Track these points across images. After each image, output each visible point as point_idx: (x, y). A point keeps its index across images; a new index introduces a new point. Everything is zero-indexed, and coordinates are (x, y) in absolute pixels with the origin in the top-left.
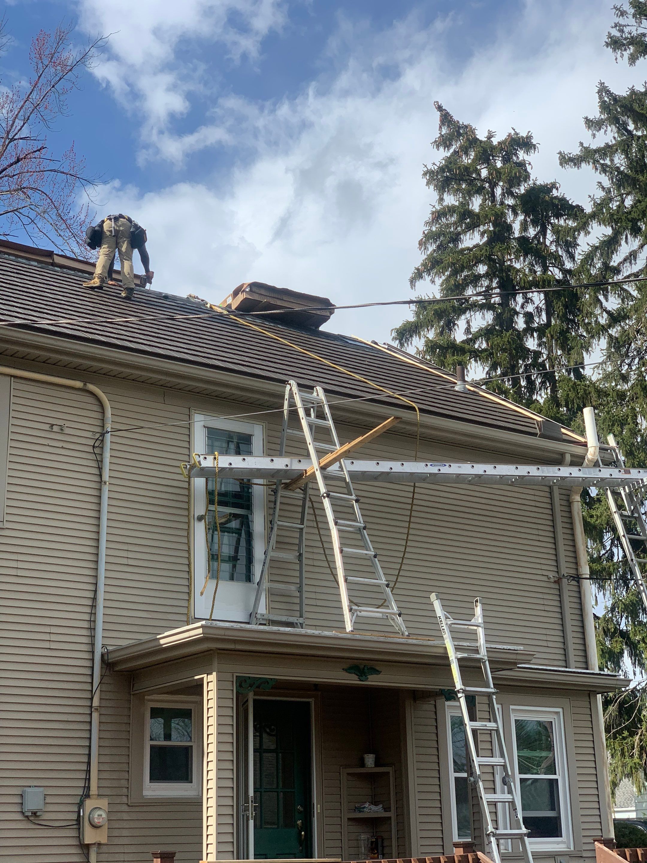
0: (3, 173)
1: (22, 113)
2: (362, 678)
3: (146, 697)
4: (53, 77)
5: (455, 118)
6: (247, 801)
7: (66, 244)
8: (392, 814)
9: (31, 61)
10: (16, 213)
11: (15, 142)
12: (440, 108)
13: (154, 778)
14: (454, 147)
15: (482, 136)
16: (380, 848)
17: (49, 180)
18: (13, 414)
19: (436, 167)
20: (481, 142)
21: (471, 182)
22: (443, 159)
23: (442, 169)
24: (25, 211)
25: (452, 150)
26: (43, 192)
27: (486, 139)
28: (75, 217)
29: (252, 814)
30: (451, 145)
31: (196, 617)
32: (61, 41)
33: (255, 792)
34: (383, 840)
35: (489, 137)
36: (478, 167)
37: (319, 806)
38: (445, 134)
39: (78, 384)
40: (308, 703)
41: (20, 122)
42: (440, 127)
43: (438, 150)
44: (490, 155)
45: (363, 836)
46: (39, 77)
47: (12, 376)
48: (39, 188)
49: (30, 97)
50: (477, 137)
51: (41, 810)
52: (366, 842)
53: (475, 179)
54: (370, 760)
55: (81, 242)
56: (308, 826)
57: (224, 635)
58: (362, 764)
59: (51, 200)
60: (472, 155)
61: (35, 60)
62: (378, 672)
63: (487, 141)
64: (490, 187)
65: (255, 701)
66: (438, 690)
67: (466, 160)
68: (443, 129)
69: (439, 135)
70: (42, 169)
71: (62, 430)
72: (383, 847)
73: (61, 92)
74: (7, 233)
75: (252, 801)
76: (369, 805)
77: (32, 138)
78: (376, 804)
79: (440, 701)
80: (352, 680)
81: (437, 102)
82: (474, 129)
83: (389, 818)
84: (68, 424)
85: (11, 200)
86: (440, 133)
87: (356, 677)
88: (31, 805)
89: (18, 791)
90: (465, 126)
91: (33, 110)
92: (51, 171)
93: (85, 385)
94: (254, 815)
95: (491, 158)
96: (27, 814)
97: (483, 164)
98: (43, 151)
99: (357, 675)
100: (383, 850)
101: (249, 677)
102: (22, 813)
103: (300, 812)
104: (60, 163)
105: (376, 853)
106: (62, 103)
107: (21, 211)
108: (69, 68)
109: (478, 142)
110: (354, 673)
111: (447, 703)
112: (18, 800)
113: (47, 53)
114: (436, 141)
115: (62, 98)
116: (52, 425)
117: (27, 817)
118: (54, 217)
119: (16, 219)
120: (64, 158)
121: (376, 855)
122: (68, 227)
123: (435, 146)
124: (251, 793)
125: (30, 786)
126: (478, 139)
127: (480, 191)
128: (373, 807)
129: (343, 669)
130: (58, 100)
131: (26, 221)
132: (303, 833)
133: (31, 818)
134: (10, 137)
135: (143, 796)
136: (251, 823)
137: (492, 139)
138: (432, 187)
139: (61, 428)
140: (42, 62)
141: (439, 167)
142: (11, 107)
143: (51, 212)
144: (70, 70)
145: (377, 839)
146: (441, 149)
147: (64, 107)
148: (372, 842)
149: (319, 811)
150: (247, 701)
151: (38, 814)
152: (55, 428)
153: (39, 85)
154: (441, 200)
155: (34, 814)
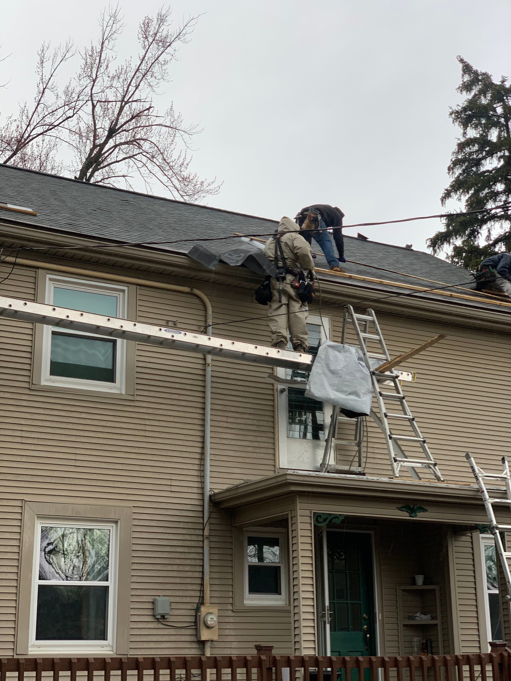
0: (121, 129)
1: (134, 81)
2: (412, 515)
3: (244, 529)
4: (156, 52)
5: (475, 68)
6: (324, 610)
7: (170, 181)
8: (438, 622)
9: (139, 41)
10: (132, 159)
11: (130, 104)
12: (462, 61)
13: (252, 590)
14: (474, 91)
15: (496, 81)
16: (429, 649)
17: (156, 132)
18: (139, 313)
19: (460, 108)
20: (496, 85)
21: (489, 118)
22: (466, 101)
23: (465, 109)
24: (138, 157)
25: (473, 93)
26: (151, 142)
27: (500, 83)
28: (176, 160)
29: (328, 619)
30: (471, 89)
31: (280, 467)
32: (162, 24)
33: (330, 603)
34: (431, 642)
35: (503, 82)
36: (495, 106)
37: (380, 615)
38: (467, 81)
39: (186, 289)
40: (369, 535)
41: (133, 88)
42: (463, 76)
43: (462, 94)
44: (504, 96)
45: (416, 639)
46: (146, 52)
47: (137, 284)
48: (149, 139)
49: (140, 68)
50: (493, 82)
51: (168, 614)
52: (418, 643)
53: (493, 115)
54: (420, 580)
55: (180, 179)
56: (372, 630)
57: (304, 481)
58: (414, 582)
59: (158, 147)
60: (489, 96)
61: (142, 39)
62: (425, 510)
63: (501, 85)
64: (505, 121)
65: (328, 532)
66: (474, 525)
67: (484, 101)
68: (465, 77)
69: (462, 82)
70: (150, 124)
71: (175, 325)
72: (432, 648)
73: (163, 63)
74: (126, 175)
75: (328, 610)
76: (420, 615)
77: (142, 101)
78: (425, 614)
79: (475, 534)
80: (404, 516)
81: (460, 56)
82: (491, 76)
83: (436, 625)
84: (180, 320)
85: (128, 149)
86: (463, 81)
87: (407, 514)
88: (160, 611)
89: (150, 599)
90: (483, 73)
91: (142, 78)
92: (157, 125)
93: (192, 289)
94: (330, 620)
95: (505, 98)
96: (158, 617)
97: (498, 103)
98: (151, 110)
99: (408, 512)
100: (431, 650)
101: (323, 513)
102: (154, 616)
103: (365, 619)
104: (164, 118)
105: (426, 653)
106: (164, 71)
107: (136, 157)
108: (168, 44)
109: (493, 86)
110: (406, 511)
111: (481, 535)
112: (150, 606)
113: (151, 33)
114: (459, 88)
115: (164, 68)
116: (168, 321)
117: (157, 619)
118: (161, 161)
119: (132, 163)
120: (166, 115)
121: (426, 654)
122: (171, 168)
123: (459, 91)
124: (327, 604)
125: (159, 596)
126: (493, 84)
127: (497, 124)
128: (423, 616)
129: (397, 508)
130: (161, 69)
131: (140, 164)
132: (368, 635)
133: (160, 620)
134: (126, 100)
135: (243, 604)
136: (328, 626)
137: (505, 83)
138: (457, 124)
139: (175, 323)
140: (148, 40)
141: (463, 108)
142: (126, 76)
143: (158, 157)
144: (169, 45)
145: (427, 642)
146: (464, 92)
147: (166, 75)
148: (423, 643)
149: (380, 619)
150: (322, 532)
151: (166, 617)
152: (170, 324)
153: (146, 58)
154: (465, 133)
155: (163, 617)
